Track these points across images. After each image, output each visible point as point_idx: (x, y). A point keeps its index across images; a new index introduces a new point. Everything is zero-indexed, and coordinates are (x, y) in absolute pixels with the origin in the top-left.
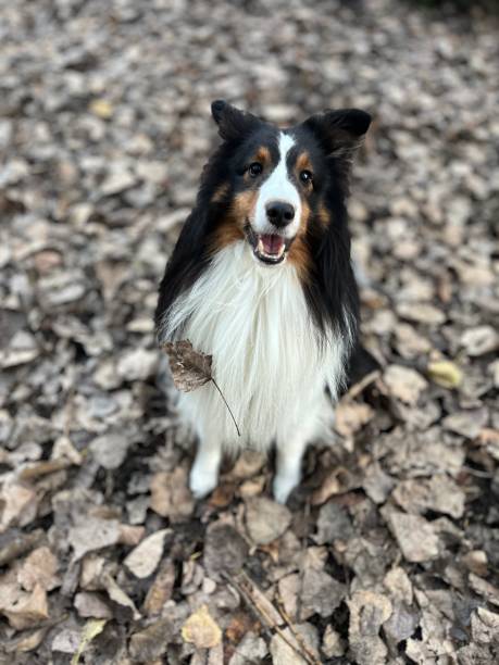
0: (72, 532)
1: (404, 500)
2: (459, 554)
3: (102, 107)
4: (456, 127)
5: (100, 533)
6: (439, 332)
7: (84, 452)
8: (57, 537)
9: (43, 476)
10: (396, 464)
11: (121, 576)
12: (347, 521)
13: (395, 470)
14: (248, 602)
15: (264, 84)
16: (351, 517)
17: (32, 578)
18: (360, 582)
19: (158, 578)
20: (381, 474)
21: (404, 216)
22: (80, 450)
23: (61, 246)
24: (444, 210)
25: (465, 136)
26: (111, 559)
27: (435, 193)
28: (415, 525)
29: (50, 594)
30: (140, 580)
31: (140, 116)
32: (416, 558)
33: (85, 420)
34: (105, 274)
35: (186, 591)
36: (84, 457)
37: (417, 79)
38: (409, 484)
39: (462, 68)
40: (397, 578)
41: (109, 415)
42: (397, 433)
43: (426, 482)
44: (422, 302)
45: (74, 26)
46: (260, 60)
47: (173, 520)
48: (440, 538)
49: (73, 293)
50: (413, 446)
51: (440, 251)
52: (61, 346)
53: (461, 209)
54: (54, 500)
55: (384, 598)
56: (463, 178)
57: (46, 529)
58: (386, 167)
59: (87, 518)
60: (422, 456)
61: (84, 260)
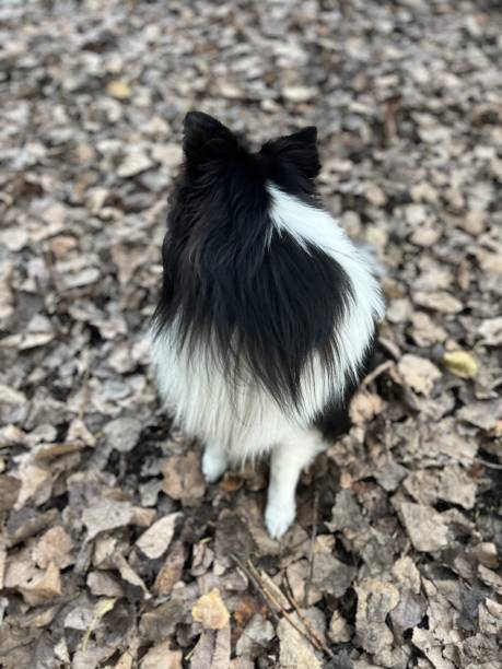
0: (86, 512)
1: (415, 490)
2: (469, 545)
3: (120, 89)
4: (482, 108)
5: (113, 514)
6: (456, 321)
7: (99, 435)
8: (72, 517)
9: (58, 457)
10: (409, 453)
11: (133, 556)
12: (357, 508)
13: (407, 459)
14: (257, 585)
15: (282, 62)
16: (361, 506)
17: (46, 556)
18: (368, 570)
19: (169, 559)
20: (393, 463)
21: (424, 201)
22: (94, 433)
23: (78, 229)
24: (465, 196)
25: (490, 119)
26: (123, 540)
27: (457, 178)
28: (425, 515)
29: (63, 572)
30: (151, 561)
31: (157, 97)
32: (425, 548)
33: (99, 404)
34: (120, 258)
35: (196, 573)
36: (98, 439)
38: (420, 475)
39: (489, 49)
40: (405, 566)
41: (122, 399)
42: (410, 422)
43: (437, 472)
44: (440, 290)
46: (283, 40)
47: (184, 503)
48: (450, 529)
49: (89, 276)
50: (426, 437)
51: (462, 238)
52: (77, 330)
53: (483, 195)
54: (69, 481)
55: (391, 586)
56: (487, 162)
57: (61, 509)
58: (407, 151)
59: (100, 499)
60: (435, 447)
61: (100, 244)
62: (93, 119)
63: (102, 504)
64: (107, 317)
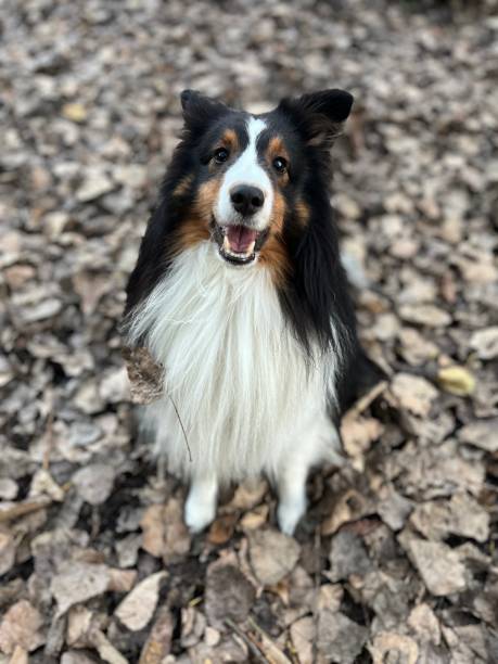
0: (55, 580)
1: (423, 525)
2: (488, 583)
3: (76, 111)
4: (445, 119)
5: (87, 581)
6: (447, 335)
7: (66, 486)
8: (39, 587)
9: (21, 517)
10: (411, 484)
11: (112, 629)
12: (362, 552)
13: (410, 490)
14: (258, 653)
15: (243, 81)
16: (366, 547)
17: (11, 638)
18: (382, 623)
19: (154, 629)
20: (396, 496)
21: (399, 212)
22: (61, 485)
23: (35, 258)
24: (441, 205)
25: (456, 128)
26: (100, 610)
27: (430, 188)
28: (438, 554)
29: (32, 654)
30: (133, 634)
31: (115, 118)
32: (442, 591)
33: (66, 450)
34: (83, 287)
35: (187, 643)
36: (66, 492)
37: (402, 71)
38: (428, 507)
39: (446, 60)
40: (422, 615)
41: (93, 443)
42: (410, 448)
43: (447, 503)
44: (426, 303)
45: (45, 29)
46: (241, 58)
47: (167, 561)
48: (467, 567)
49: (49, 309)
50: (428, 463)
51: (442, 248)
52: (38, 368)
53: (458, 203)
54: (33, 544)
55: (409, 639)
56: (458, 171)
57: (25, 577)
58: (376, 162)
59: (71, 564)
60: (439, 473)
61: (61, 272)
62: (48, 142)
63: (73, 569)
64: (71, 351)
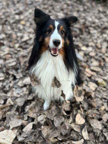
0: (10, 122)
3: (23, 22)
4: (104, 26)
5: (17, 123)
7: (14, 102)
8: (6, 123)
9: (4, 108)
15: (59, 17)
21: (92, 46)
22: (13, 102)
23: (12, 53)
24: (101, 45)
25: (106, 28)
26: (19, 129)
27: (99, 41)
31: (31, 24)
33: (15, 94)
34: (21, 60)
36: (14, 103)
37: (94, 16)
39: (105, 14)
41: (21, 93)
44: (96, 66)
45: (18, 5)
46: (59, 12)
49: (14, 64)
51: (101, 54)
52: (10, 76)
53: (105, 45)
54: (6, 114)
56: (106, 38)
57: (4, 121)
58: (87, 35)
59: (14, 119)
61: (17, 56)
62: (16, 29)
63: (14, 120)
64: (18, 73)
